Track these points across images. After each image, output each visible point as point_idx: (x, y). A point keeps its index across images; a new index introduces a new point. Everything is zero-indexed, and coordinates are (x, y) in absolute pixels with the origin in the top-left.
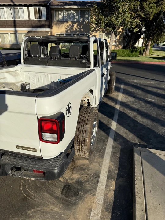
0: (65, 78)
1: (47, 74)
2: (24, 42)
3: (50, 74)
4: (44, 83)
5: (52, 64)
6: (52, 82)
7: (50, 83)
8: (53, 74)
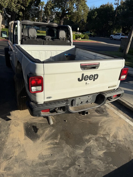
0: (60, 53)
1: (47, 51)
2: (20, 25)
3: (49, 51)
4: (44, 58)
5: (47, 43)
6: (50, 57)
7: (49, 58)
8: (51, 51)
